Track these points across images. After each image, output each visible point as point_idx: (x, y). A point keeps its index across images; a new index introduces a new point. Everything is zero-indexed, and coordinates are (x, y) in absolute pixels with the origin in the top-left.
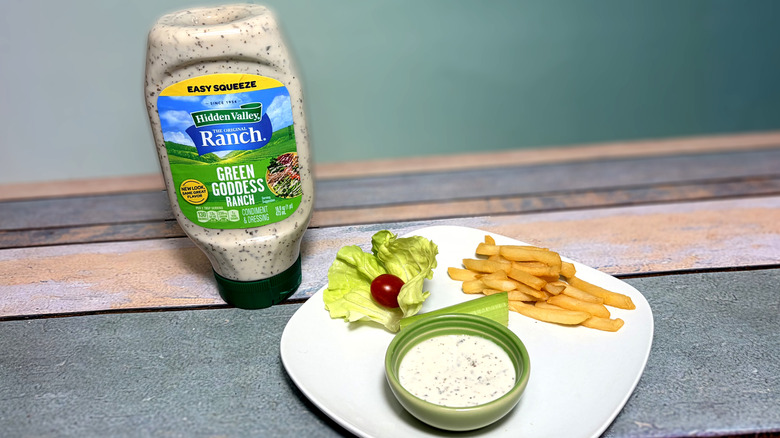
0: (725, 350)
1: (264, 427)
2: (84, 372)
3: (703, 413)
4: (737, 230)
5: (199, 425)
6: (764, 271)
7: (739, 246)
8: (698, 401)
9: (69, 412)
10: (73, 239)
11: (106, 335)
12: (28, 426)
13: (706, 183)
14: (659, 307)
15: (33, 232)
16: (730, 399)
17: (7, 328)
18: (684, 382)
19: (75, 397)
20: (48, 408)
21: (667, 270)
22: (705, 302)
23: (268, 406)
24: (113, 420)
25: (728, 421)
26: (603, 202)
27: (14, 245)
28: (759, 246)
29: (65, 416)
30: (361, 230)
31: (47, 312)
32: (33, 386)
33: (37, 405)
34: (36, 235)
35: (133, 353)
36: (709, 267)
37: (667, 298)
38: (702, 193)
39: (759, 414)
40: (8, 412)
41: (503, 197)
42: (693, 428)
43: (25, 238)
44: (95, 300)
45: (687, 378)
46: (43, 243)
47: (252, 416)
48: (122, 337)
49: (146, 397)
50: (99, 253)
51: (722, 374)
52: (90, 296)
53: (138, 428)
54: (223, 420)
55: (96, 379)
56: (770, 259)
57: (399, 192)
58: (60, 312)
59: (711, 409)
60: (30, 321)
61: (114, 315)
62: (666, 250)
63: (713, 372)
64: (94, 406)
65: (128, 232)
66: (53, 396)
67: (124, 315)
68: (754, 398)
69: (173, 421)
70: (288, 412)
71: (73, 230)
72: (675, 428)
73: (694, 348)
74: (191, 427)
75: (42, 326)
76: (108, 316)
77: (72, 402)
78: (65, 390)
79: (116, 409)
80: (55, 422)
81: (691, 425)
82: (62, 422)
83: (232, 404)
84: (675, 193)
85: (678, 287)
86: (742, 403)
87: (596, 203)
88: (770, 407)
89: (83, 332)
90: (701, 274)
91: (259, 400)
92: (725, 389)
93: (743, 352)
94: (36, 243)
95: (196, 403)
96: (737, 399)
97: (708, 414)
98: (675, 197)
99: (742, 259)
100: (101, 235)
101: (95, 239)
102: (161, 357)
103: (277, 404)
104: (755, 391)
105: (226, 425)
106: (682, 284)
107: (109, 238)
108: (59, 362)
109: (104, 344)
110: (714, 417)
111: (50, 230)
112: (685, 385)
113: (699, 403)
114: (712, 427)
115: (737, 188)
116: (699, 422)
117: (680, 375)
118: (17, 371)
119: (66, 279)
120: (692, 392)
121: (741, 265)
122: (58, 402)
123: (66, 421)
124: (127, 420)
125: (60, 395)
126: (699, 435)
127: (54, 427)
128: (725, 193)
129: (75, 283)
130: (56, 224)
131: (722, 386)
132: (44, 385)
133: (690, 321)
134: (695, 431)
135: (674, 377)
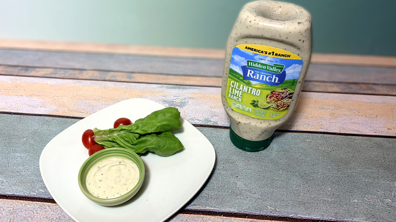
0: (319, 177)
2: (33, 145)
3: (299, 207)
4: (346, 113)
6: (352, 137)
7: (344, 121)
8: (299, 200)
9: (25, 164)
10: (37, 75)
11: (45, 127)
12: (8, 167)
14: (295, 150)
15: (20, 68)
16: (314, 201)
17: (3, 117)
18: (295, 190)
19: (29, 157)
20: (17, 160)
21: (305, 130)
22: (318, 150)
25: (309, 212)
27: (10, 74)
28: (354, 123)
29: (23, 166)
30: (167, 87)
31: (21, 112)
32: (11, 149)
33: (12, 158)
34: (21, 70)
36: (326, 131)
37: (300, 146)
38: (336, 89)
39: (325, 211)
42: (292, 213)
43: (15, 71)
44: (42, 109)
45: (297, 188)
46: (23, 74)
48: (52, 130)
50: (47, 84)
51: (314, 189)
52: (41, 106)
56: (357, 131)
58: (27, 113)
59: (303, 205)
60: (13, 115)
61: (50, 118)
62: (308, 119)
65: (62, 74)
66: (20, 155)
67: (54, 118)
68: (325, 203)
71: (37, 69)
72: (284, 212)
73: (305, 174)
75: (18, 118)
76: (47, 118)
77: (27, 159)
78: (25, 153)
80: (19, 168)
81: (292, 212)
82: (22, 168)
85: (308, 140)
86: (319, 204)
88: (331, 208)
89: (35, 125)
90: (321, 135)
92: (313, 196)
93: (327, 178)
94: (20, 74)
96: (317, 202)
97: (301, 207)
98: (322, 89)
99: (343, 129)
100: (49, 74)
101: (46, 76)
104: (326, 199)
106: (309, 139)
107: (53, 76)
108: (24, 138)
109: (43, 132)
110: (304, 209)
111: (27, 68)
112: (295, 192)
113: (299, 202)
114: (301, 214)
115: (354, 88)
116: (296, 211)
117: (295, 186)
118: (6, 140)
119: (31, 96)
120: (298, 196)
121: (342, 132)
122: (21, 158)
123: (24, 168)
125: (23, 155)
126: (294, 217)
127: (18, 170)
128: (347, 91)
129: (35, 98)
130: (31, 65)
131: (312, 194)
132: (16, 148)
133: (307, 159)
134: (293, 215)
135: (291, 187)
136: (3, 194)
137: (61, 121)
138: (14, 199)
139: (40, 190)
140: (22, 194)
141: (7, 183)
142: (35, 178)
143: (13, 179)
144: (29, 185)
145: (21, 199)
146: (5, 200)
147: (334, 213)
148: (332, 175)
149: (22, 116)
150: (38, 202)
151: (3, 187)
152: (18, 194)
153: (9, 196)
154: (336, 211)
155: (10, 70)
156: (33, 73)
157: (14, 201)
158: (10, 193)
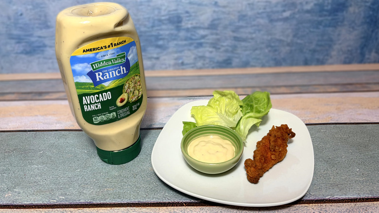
0: (344, 160)
1: (130, 185)
2: (51, 157)
3: (333, 189)
4: (350, 107)
5: (101, 183)
6: (362, 125)
7: (351, 113)
9: (43, 174)
10: (51, 98)
11: (62, 140)
12: (24, 179)
13: (336, 85)
15: (33, 94)
16: (346, 182)
17: (18, 135)
18: (324, 174)
19: (46, 168)
20: (34, 172)
21: (317, 123)
22: (335, 138)
23: (132, 176)
24: (62, 179)
25: (344, 193)
26: (289, 91)
28: (360, 114)
29: (41, 176)
30: (178, 99)
31: (36, 129)
32: (28, 162)
33: (29, 170)
34: (34, 96)
35: (73, 149)
36: (337, 122)
37: (317, 135)
38: (334, 89)
39: (359, 189)
40: (16, 172)
41: (243, 88)
42: (328, 196)
43: (30, 96)
44: (58, 125)
45: (326, 172)
46: (37, 99)
47: (125, 180)
48: (69, 142)
49: (77, 169)
50: (61, 104)
51: (342, 171)
52: (56, 123)
53: (73, 183)
54: (111, 181)
55: (56, 160)
56: (365, 120)
57: (196, 83)
59: (337, 187)
60: (28, 133)
61: (66, 132)
62: (317, 114)
63: (338, 170)
64: (54, 172)
66: (36, 167)
67: (70, 132)
68: (357, 182)
69: (89, 181)
70: (141, 179)
71: (51, 94)
72: (320, 195)
73: (329, 158)
74: (97, 184)
75: (34, 135)
76: (63, 132)
77: (45, 170)
78: (42, 164)
79: (64, 174)
80: (36, 178)
81: (327, 194)
82: (40, 178)
83: (116, 174)
84: (321, 89)
85: (322, 131)
86: (351, 184)
87: (285, 91)
88: (364, 186)
89: (51, 139)
90: (333, 125)
91: (128, 173)
92: (344, 178)
93: (352, 161)
94: (34, 99)
95: (100, 173)
96: (349, 183)
97: (335, 189)
98: (322, 91)
99: (352, 119)
102: (86, 152)
103: (137, 175)
104: (357, 179)
105: (112, 184)
106: (324, 129)
108: (40, 151)
109: (61, 145)
110: (338, 190)
111: (40, 94)
113: (331, 184)
114: (337, 195)
115: (350, 88)
116: (331, 193)
117: (322, 171)
118: (21, 154)
119: (46, 115)
120: (328, 179)
121: (352, 122)
122: (38, 169)
123: (41, 178)
124: (69, 179)
125: (40, 166)
126: (331, 199)
127: (36, 181)
128: (345, 90)
129: (50, 117)
130: (44, 91)
131: (342, 176)
132: (33, 161)
133: (327, 146)
134: (329, 197)
135: (319, 172)
136: (20, 204)
137: (78, 134)
138: (33, 208)
139: (61, 197)
140: (40, 203)
141: (24, 194)
142: (54, 187)
143: (31, 189)
144: (48, 193)
145: (40, 208)
146: (22, 210)
147: (369, 191)
148: (355, 157)
149: (37, 132)
150: (58, 209)
151: (20, 197)
152: (36, 203)
153: (26, 206)
154: (370, 188)
155: (24, 96)
156: (47, 97)
157: (32, 210)
158: (28, 203)
